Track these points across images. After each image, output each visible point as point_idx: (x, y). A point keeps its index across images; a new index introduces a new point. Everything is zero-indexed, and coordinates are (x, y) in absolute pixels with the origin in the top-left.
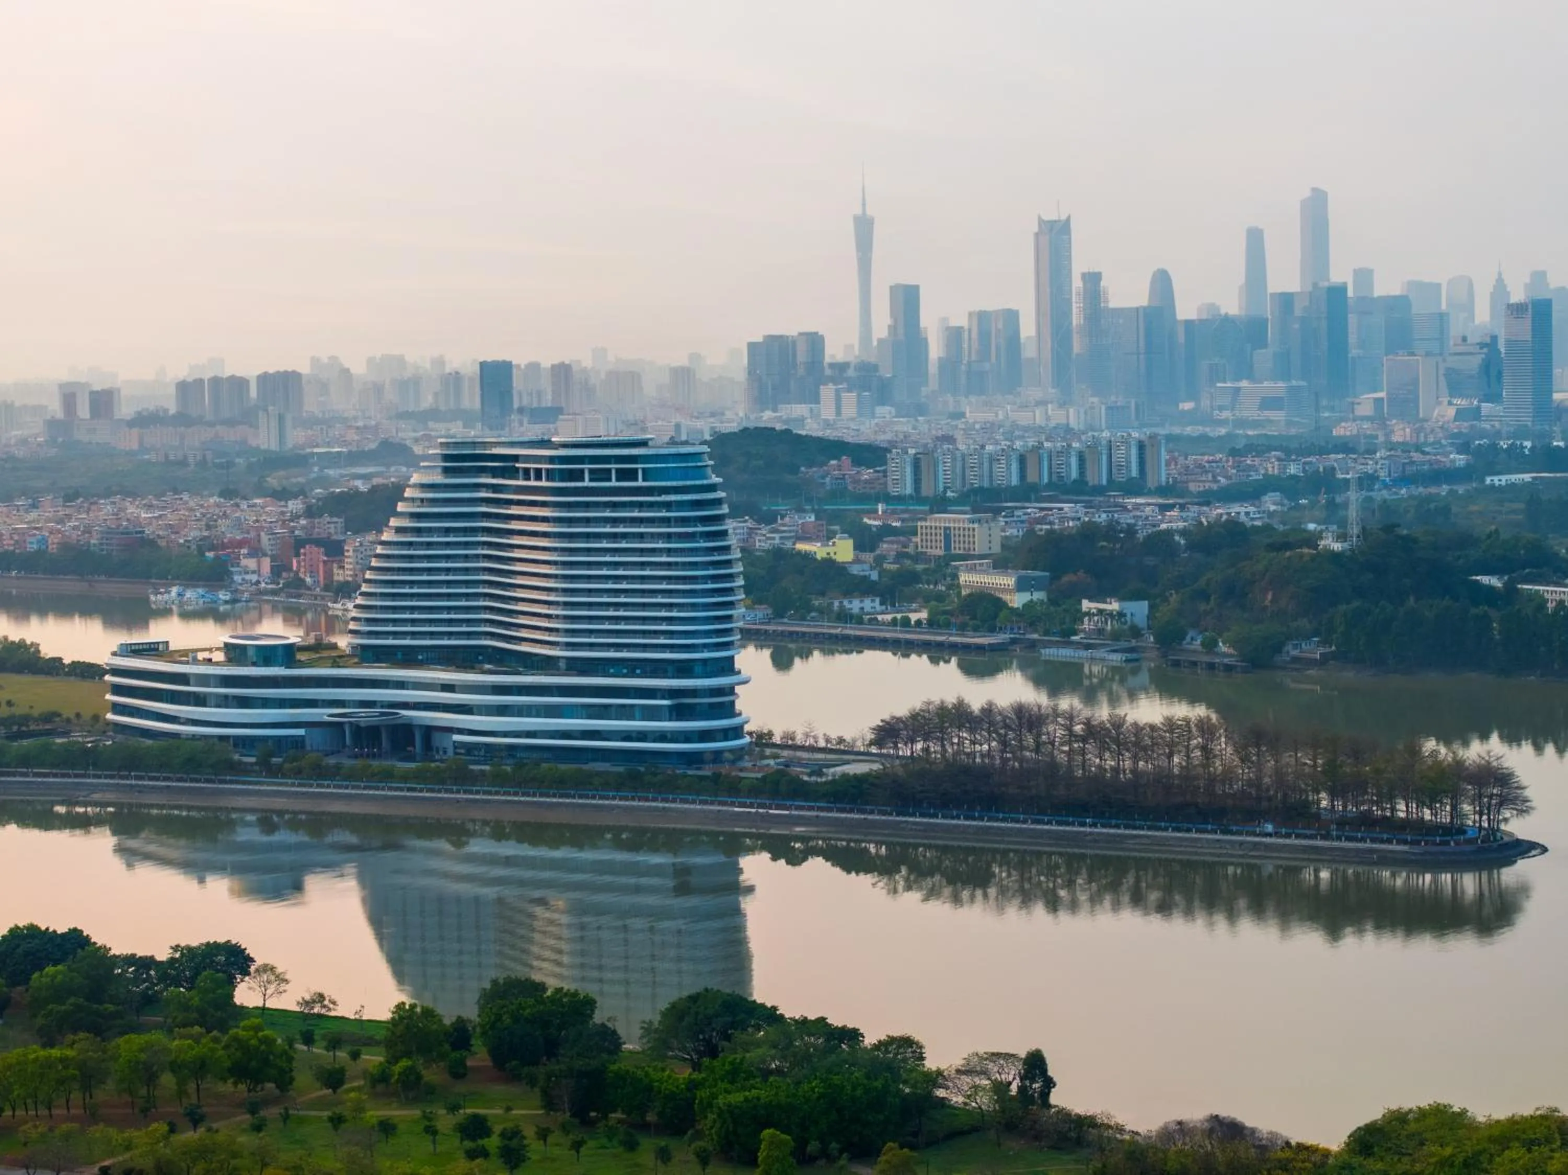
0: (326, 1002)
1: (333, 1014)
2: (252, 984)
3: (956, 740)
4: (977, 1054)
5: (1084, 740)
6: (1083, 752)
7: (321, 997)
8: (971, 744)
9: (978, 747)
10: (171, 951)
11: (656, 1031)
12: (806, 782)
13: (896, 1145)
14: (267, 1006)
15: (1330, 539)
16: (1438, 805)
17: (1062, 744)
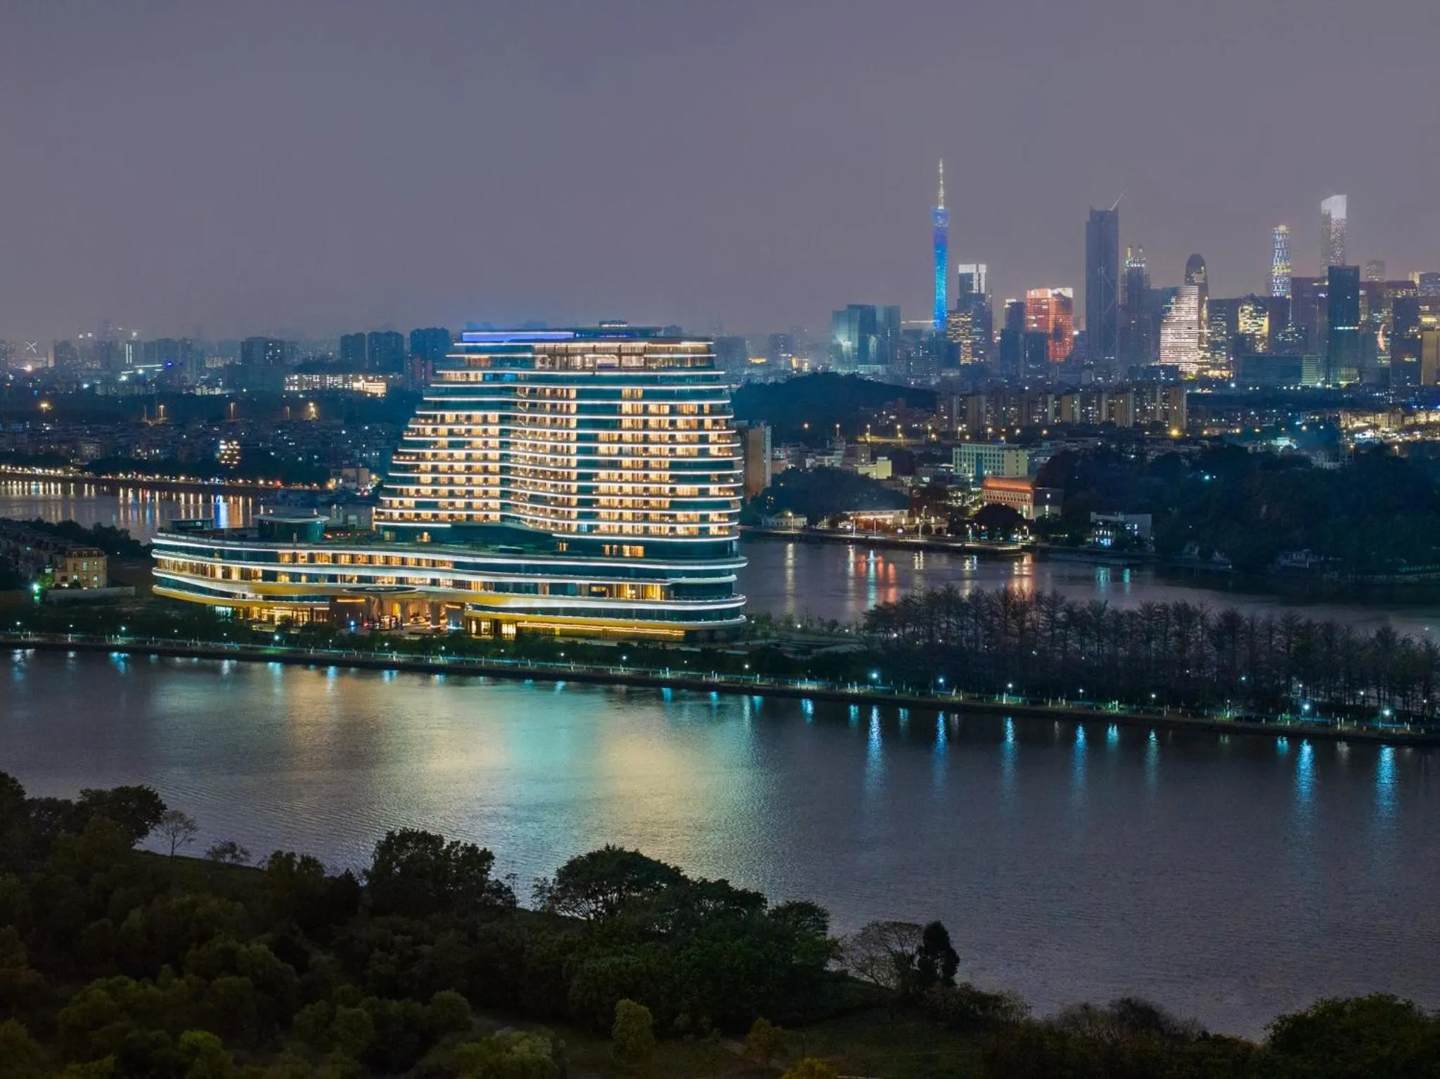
0: (237, 853)
1: (245, 864)
2: (160, 832)
3: (944, 626)
4: (877, 925)
5: (1066, 626)
6: (1065, 638)
7: (233, 845)
8: (958, 629)
9: (964, 632)
10: (80, 795)
11: (550, 890)
12: (792, 660)
13: (767, 1022)
14: (175, 854)
15: (1323, 459)
16: (1409, 693)
17: (1045, 630)
